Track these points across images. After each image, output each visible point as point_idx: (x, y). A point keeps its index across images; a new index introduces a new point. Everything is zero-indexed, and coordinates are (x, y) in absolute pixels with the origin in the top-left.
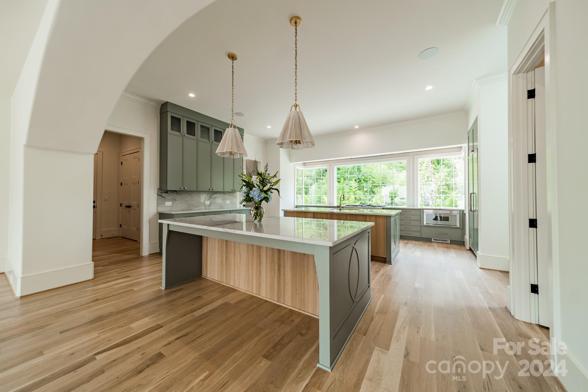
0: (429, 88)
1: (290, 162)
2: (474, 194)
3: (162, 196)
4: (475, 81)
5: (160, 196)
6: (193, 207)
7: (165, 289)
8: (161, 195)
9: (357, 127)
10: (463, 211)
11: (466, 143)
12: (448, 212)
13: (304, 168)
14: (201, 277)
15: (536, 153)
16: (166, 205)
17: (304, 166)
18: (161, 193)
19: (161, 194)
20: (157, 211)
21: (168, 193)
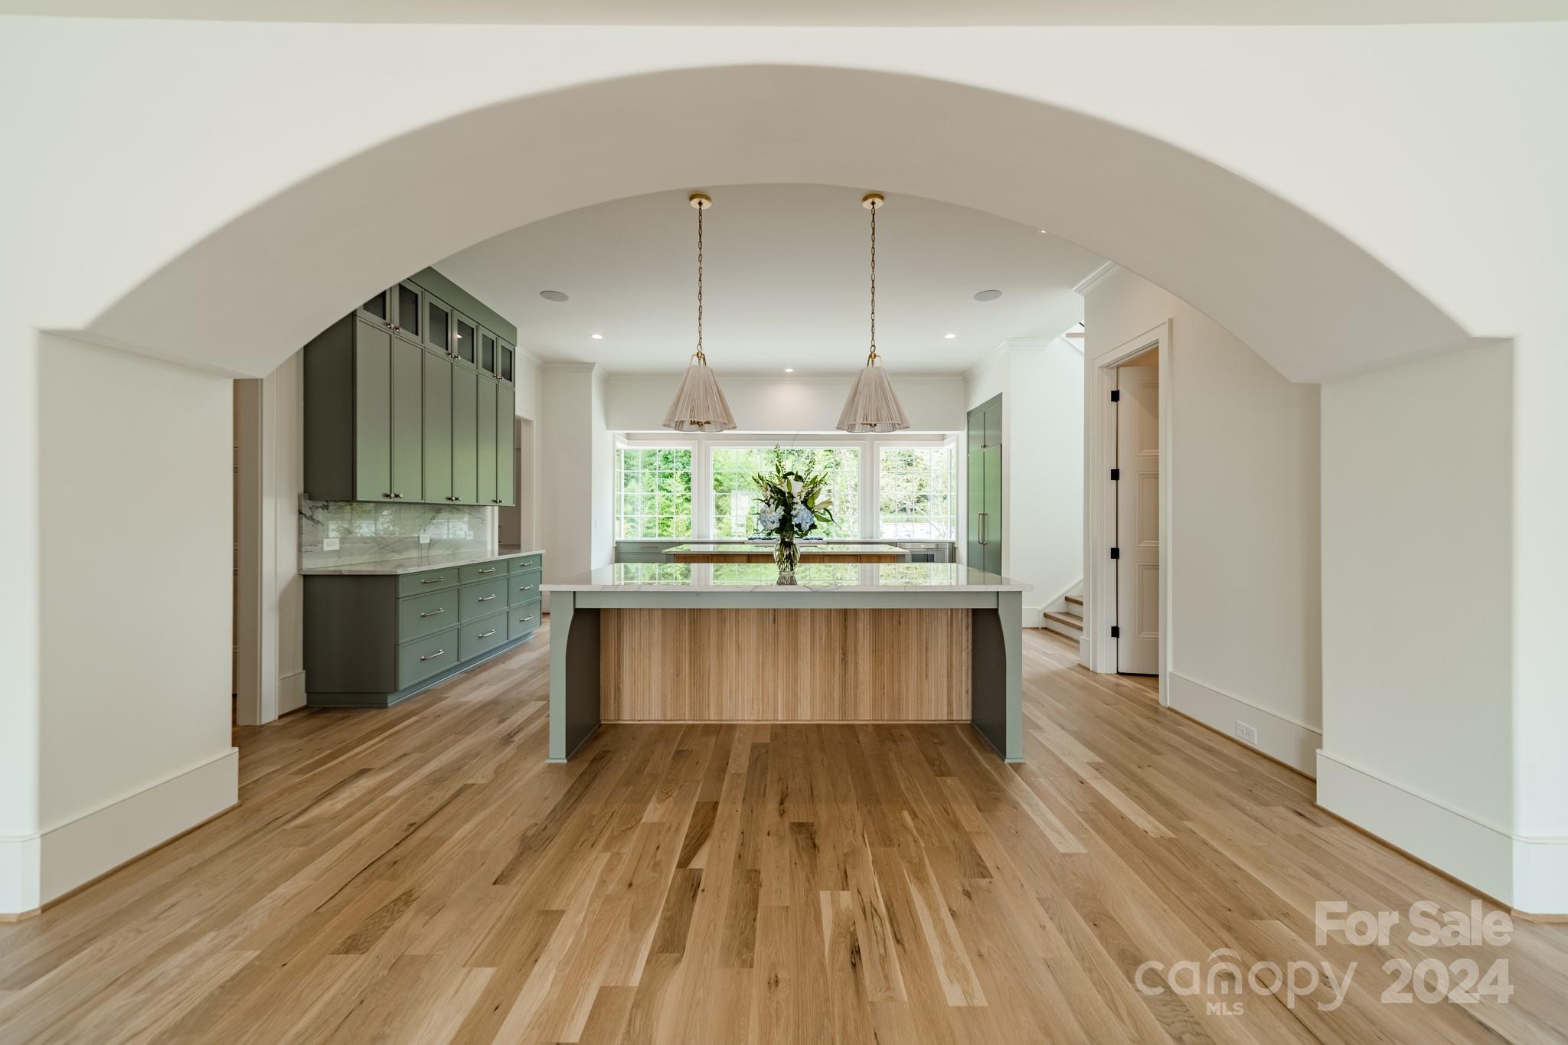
0: (950, 336)
1: (608, 428)
2: (986, 516)
3: (313, 520)
4: (1006, 341)
5: (308, 519)
6: (391, 554)
7: (568, 761)
8: (311, 516)
9: (789, 370)
10: (953, 543)
11: (964, 429)
12: (933, 546)
13: (628, 444)
14: (601, 725)
15: (1120, 468)
16: (326, 548)
17: (628, 439)
18: (310, 508)
19: (311, 514)
20: (300, 568)
21: (331, 508)
